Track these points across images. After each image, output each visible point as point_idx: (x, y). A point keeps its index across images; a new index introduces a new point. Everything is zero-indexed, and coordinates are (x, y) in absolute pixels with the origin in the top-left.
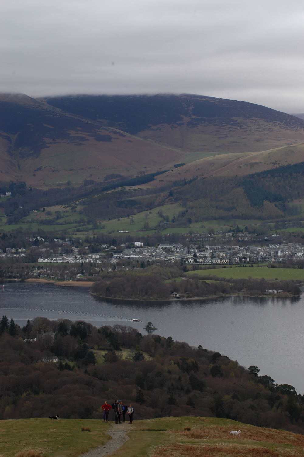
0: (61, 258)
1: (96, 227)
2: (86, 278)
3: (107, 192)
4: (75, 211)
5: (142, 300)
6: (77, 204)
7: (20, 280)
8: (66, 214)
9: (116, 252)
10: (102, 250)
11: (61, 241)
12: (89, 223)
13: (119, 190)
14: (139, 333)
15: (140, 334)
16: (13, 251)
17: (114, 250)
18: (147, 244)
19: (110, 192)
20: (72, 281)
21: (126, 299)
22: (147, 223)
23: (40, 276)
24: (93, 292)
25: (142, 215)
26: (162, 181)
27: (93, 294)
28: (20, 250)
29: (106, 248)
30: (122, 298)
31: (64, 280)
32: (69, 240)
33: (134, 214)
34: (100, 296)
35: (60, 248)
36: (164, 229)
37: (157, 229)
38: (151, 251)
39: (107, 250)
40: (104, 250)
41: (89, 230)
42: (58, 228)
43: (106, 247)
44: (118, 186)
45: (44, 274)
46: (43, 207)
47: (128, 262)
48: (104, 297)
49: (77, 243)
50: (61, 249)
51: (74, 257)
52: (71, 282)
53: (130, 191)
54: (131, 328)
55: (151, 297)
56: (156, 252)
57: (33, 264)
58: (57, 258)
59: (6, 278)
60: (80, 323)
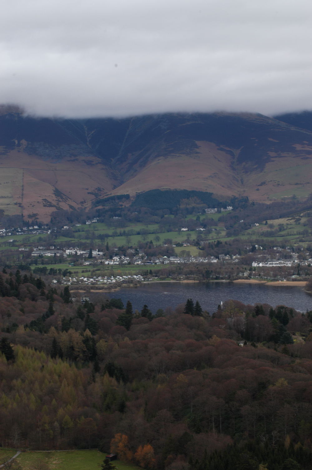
0: (277, 263)
4: (299, 224)
7: (228, 281)
8: (289, 227)
11: (280, 249)
16: (227, 258)
20: (286, 281)
24: (307, 290)
27: (307, 292)
28: (234, 257)
31: (277, 280)
32: (289, 249)
49: (298, 250)
50: (279, 255)
51: (292, 261)
58: (274, 263)
59: (213, 279)
60: (281, 307)
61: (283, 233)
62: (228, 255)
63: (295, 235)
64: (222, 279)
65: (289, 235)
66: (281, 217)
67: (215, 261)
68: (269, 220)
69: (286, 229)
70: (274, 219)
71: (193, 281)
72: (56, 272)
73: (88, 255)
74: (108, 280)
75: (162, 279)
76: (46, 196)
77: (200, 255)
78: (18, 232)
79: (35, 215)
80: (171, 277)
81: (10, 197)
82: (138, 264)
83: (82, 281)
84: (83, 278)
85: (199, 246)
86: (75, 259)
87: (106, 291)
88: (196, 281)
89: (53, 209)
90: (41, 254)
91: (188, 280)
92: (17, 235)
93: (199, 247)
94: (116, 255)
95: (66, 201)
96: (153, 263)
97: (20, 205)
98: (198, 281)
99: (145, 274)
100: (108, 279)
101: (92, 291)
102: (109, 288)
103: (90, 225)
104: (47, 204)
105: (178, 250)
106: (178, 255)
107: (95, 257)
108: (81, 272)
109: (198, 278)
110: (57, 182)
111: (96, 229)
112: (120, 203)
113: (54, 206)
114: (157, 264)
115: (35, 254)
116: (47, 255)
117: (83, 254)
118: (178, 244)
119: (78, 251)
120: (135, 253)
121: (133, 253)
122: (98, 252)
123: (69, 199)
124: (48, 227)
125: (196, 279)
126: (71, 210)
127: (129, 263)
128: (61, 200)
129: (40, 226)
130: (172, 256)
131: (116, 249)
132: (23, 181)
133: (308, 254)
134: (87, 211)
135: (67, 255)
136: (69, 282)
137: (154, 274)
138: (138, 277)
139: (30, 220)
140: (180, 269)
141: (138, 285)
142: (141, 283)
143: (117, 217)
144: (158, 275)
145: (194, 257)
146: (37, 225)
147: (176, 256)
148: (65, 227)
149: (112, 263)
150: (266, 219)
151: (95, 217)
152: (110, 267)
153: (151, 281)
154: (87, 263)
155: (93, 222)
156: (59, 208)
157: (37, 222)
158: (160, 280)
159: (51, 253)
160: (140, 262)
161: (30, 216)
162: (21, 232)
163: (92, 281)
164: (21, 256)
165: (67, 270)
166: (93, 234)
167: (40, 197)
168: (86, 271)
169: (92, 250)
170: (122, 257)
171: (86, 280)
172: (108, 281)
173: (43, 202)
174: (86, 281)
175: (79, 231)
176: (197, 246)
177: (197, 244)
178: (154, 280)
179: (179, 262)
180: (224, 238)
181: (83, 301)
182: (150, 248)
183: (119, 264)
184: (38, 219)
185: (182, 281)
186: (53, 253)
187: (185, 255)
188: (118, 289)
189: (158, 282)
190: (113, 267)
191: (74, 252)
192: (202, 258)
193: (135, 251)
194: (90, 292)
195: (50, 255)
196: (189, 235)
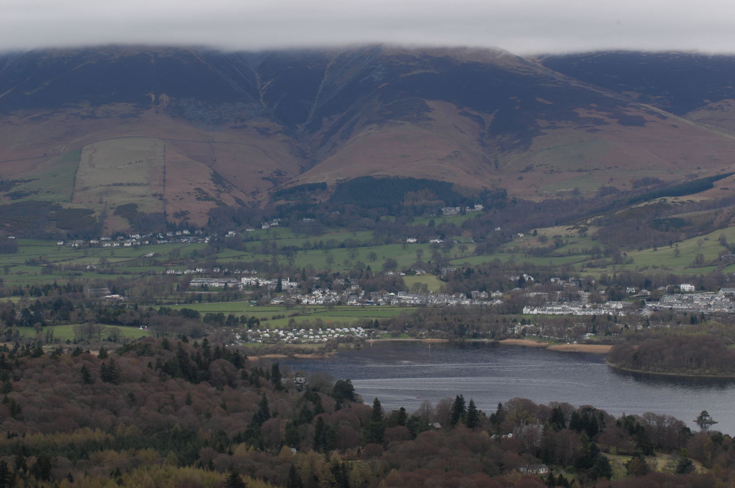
0: (560, 308)
1: (618, 260)
2: (599, 340)
3: (637, 206)
4: (585, 236)
5: (692, 375)
6: (589, 225)
7: (491, 340)
8: (570, 240)
9: (649, 300)
10: (628, 296)
11: (560, 282)
12: (607, 253)
13: (657, 202)
14: (687, 427)
15: (688, 429)
16: (483, 296)
17: (647, 296)
18: (701, 287)
19: (642, 205)
20: (578, 344)
21: (664, 374)
22: (702, 255)
23: (524, 336)
24: (610, 362)
25: (693, 243)
26: (726, 189)
27: (610, 364)
28: (494, 295)
29: (634, 294)
30: (659, 372)
31: (564, 342)
32: (573, 281)
33: (681, 241)
34: (623, 368)
35: (559, 292)
36: (728, 265)
37: (717, 265)
38: (707, 299)
39: (635, 296)
40: (631, 297)
41: (608, 265)
42: (557, 261)
43: (634, 291)
44: (655, 196)
45: (531, 332)
46: (534, 228)
47: (670, 316)
48: (629, 369)
49: (588, 285)
50: (560, 293)
51: (582, 306)
52: (575, 346)
53: (674, 204)
54: (674, 419)
55: (707, 371)
56: (715, 300)
57: (513, 316)
58: (554, 308)
59: (469, 337)
60: (588, 409)
61: (561, 250)
62: (484, 292)
63: (579, 254)
64: (483, 337)
65: (570, 254)
66: (557, 224)
67: (467, 302)
68: (539, 229)
69: (566, 244)
70: (547, 227)
71: (441, 340)
72: (237, 321)
73: (275, 286)
75: (395, 335)
76: (199, 183)
77: (443, 291)
78: (159, 239)
79: (183, 214)
80: (407, 332)
81: (146, 185)
82: (352, 305)
83: (277, 335)
84: (277, 330)
85: (439, 275)
86: (258, 295)
87: (317, 357)
88: (445, 340)
89: (211, 205)
90: (204, 284)
91: (433, 338)
92: (157, 244)
93: (440, 277)
94: (317, 287)
95: (231, 192)
96: (375, 303)
97: (161, 197)
98: (447, 340)
99: (367, 325)
100: (315, 334)
101: (296, 355)
102: (322, 351)
103: (268, 230)
104: (202, 196)
105: (409, 281)
106: (410, 289)
107: (285, 291)
108: (271, 318)
109: (448, 335)
110: (215, 161)
111: (278, 237)
112: (312, 196)
113: (212, 199)
114: (381, 304)
115: (195, 283)
116: (213, 284)
117: (267, 285)
118: (408, 271)
119: (260, 280)
120: (345, 285)
121: (342, 284)
122: (290, 281)
123: (234, 188)
124: (204, 231)
125: (445, 336)
126: (239, 206)
127: (339, 303)
128: (223, 190)
129: (192, 230)
130: (401, 291)
131: (317, 278)
132: (164, 159)
133: (603, 292)
134: (262, 207)
135: (244, 287)
136: (259, 338)
137: (381, 327)
138: (358, 331)
139: (178, 221)
140: (420, 320)
141: (362, 346)
142: (364, 342)
143: (309, 218)
144: (388, 328)
145: (434, 293)
146: (187, 228)
147: (407, 292)
148: (230, 233)
149: (313, 302)
150: (535, 226)
151: (274, 217)
152: (312, 309)
153: (378, 338)
154: (276, 302)
155: (273, 226)
156: (219, 203)
157: (187, 224)
158: (392, 337)
159: (219, 283)
160: (355, 300)
161: (176, 215)
162: (163, 239)
163: (292, 338)
164: (175, 285)
165: (253, 318)
166: (274, 246)
167: (190, 184)
168: (278, 316)
169: (282, 280)
170: (327, 291)
171: (283, 335)
172: (315, 338)
173: (195, 193)
174: (283, 337)
175: (252, 239)
176: (437, 275)
177: (437, 272)
178: (385, 337)
179: (412, 302)
180: (473, 256)
181: (297, 383)
182: (367, 277)
183: (324, 304)
184: (188, 219)
185: (423, 339)
186: (223, 282)
187: (420, 291)
188: (334, 353)
189: (389, 339)
190: (317, 311)
191: (255, 281)
192: (446, 296)
193: (345, 282)
194: (294, 357)
195: (217, 286)
196: (420, 252)
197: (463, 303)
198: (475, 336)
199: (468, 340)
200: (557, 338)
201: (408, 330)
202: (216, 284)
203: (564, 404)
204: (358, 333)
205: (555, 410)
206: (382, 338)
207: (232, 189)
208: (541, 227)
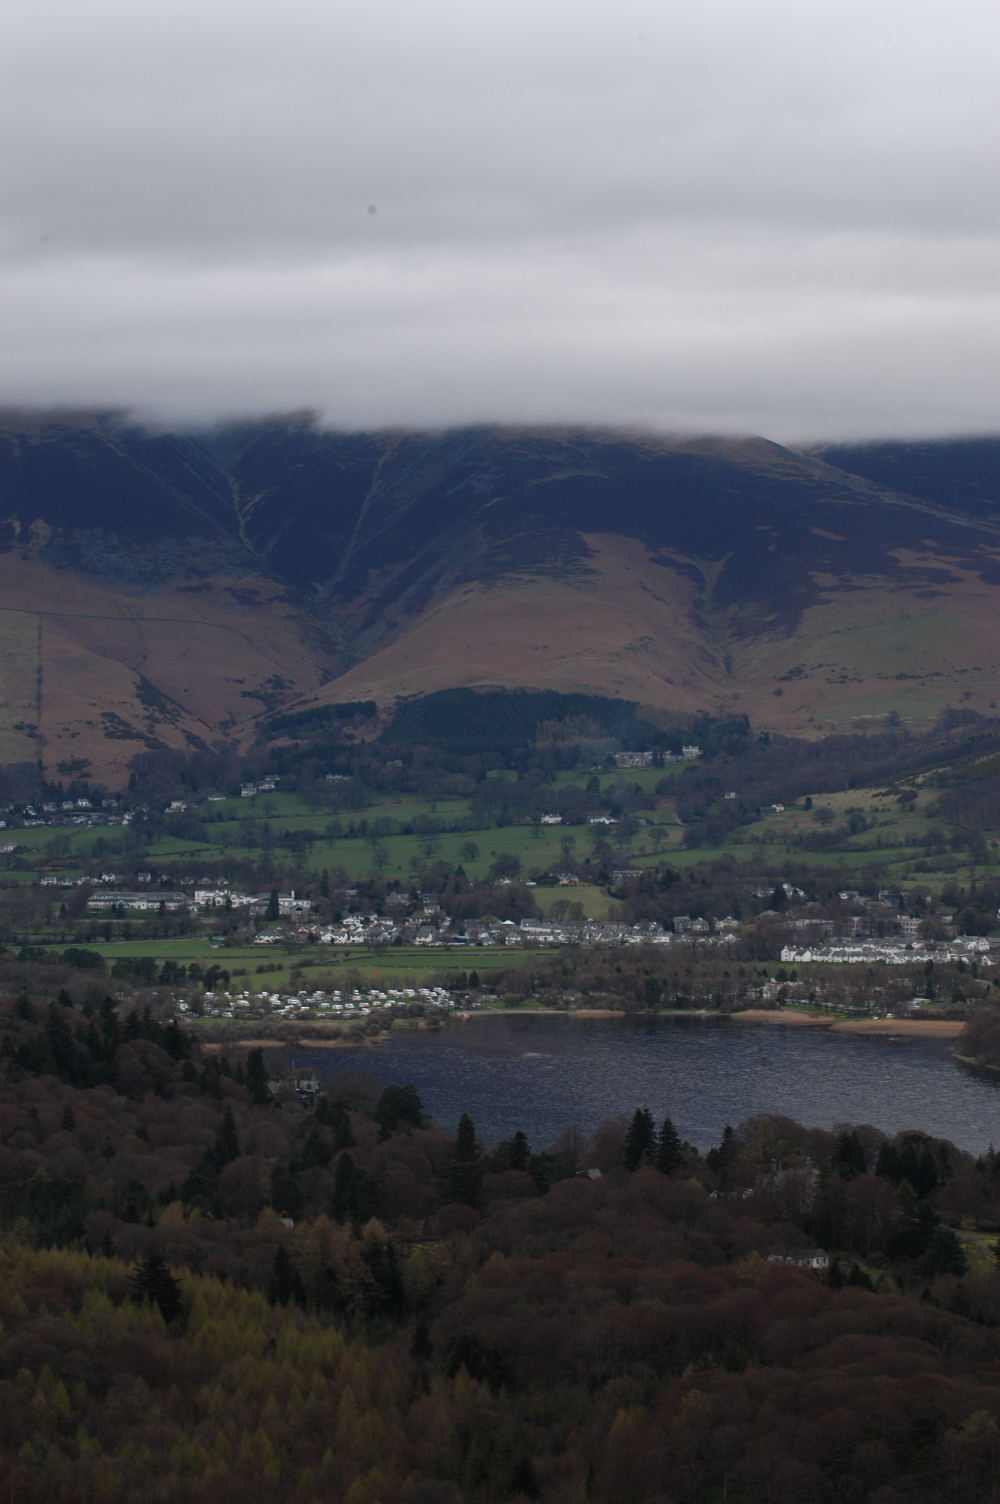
0: (858, 950)
1: (980, 858)
2: (941, 1011)
4: (912, 809)
6: (919, 787)
7: (714, 1013)
8: (881, 818)
11: (860, 900)
12: (957, 844)
16: (699, 927)
20: (895, 1018)
23: (783, 1003)
24: (964, 1054)
27: (962, 1058)
28: (721, 925)
31: (866, 1015)
32: (887, 897)
34: (989, 1066)
35: (856, 919)
41: (959, 866)
42: (855, 860)
45: (798, 996)
46: (805, 794)
49: (916, 905)
50: (860, 921)
51: (904, 946)
52: (889, 1022)
57: (761, 966)
58: (846, 949)
59: (668, 1005)
60: (914, 1139)
61: (861, 839)
62: (701, 919)
63: (900, 845)
64: (698, 1006)
65: (880, 845)
66: (853, 786)
67: (665, 939)
68: (816, 796)
69: (872, 826)
70: (832, 792)
71: (609, 1012)
72: (183, 975)
73: (265, 908)
74: (347, 1005)
75: (512, 1003)
76: (112, 703)
77: (613, 917)
78: (28, 817)
79: (79, 765)
80: (537, 996)
81: (1, 706)
82: (424, 945)
83: (266, 1003)
84: (265, 994)
85: (608, 886)
86: (229, 923)
87: (347, 1045)
88: (617, 1013)
89: (137, 747)
90: (117, 903)
91: (593, 1008)
92: (24, 827)
93: (609, 890)
94: (353, 911)
95: (178, 721)
96: (472, 941)
97: (32, 731)
98: (622, 1013)
99: (458, 985)
100: (345, 1000)
101: (304, 1042)
102: (358, 1034)
103: (253, 798)
104: (118, 729)
105: (544, 897)
106: (546, 914)
107: (286, 918)
108: (254, 969)
109: (622, 1003)
110: (145, 657)
111: (274, 813)
112: (345, 729)
113: (138, 736)
114: (485, 944)
115: (97, 902)
116: (136, 905)
117: (249, 905)
118: (542, 878)
119: (234, 896)
120: (410, 906)
121: (404, 905)
122: (296, 898)
123: (182, 712)
124: (122, 802)
125: (616, 1005)
126: (193, 749)
127: (398, 942)
128: (161, 717)
129: (96, 798)
130: (525, 917)
131: (353, 892)
132: (40, 653)
133: (950, 918)
134: (242, 751)
135: (201, 909)
136: (228, 1009)
137: (484, 986)
138: (434, 994)
139: (66, 781)
140: (565, 972)
141: (442, 1023)
142: (448, 1016)
143: (339, 774)
144: (498, 988)
145: (595, 922)
146: (85, 795)
147: (540, 919)
148: (175, 805)
149: (343, 940)
150: (808, 789)
151: (267, 773)
152: (339, 952)
153: (477, 1008)
154: (265, 939)
155: (264, 791)
156: (153, 744)
157: (85, 785)
158: (507, 1007)
159: (148, 901)
160: (431, 936)
161: (63, 768)
162: (36, 818)
163: (297, 1007)
164: (57, 906)
165: (217, 967)
166: (267, 830)
167: (93, 704)
168: (268, 967)
169: (280, 895)
170: (372, 918)
171: (279, 1003)
172: (345, 1009)
173: (103, 723)
174: (278, 1007)
175: (220, 818)
176: (602, 885)
177: (602, 879)
178: (490, 1006)
179: (551, 938)
180: (679, 850)
181: (302, 1092)
182: (457, 889)
183: (366, 943)
184: (88, 775)
185: (572, 1010)
186: (156, 899)
187: (567, 916)
188: (384, 1038)
189: (500, 1012)
190: (352, 956)
191: (222, 897)
192: (621, 927)
193: (410, 900)
194: (299, 1046)
195: (145, 908)
196: (568, 841)
197: (656, 941)
198: (680, 1004)
199: (664, 1013)
200: (851, 1008)
201: (539, 993)
202: (141, 904)
203: (864, 1128)
204: (435, 998)
205: (844, 1138)
206: (486, 1009)
207: (179, 715)
208: (820, 791)
